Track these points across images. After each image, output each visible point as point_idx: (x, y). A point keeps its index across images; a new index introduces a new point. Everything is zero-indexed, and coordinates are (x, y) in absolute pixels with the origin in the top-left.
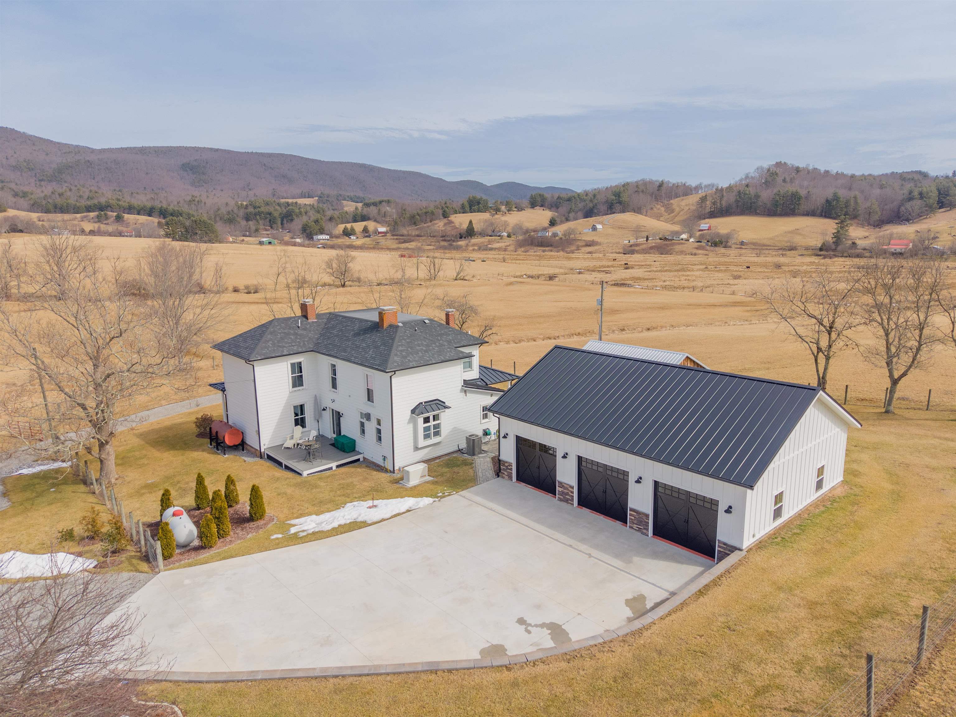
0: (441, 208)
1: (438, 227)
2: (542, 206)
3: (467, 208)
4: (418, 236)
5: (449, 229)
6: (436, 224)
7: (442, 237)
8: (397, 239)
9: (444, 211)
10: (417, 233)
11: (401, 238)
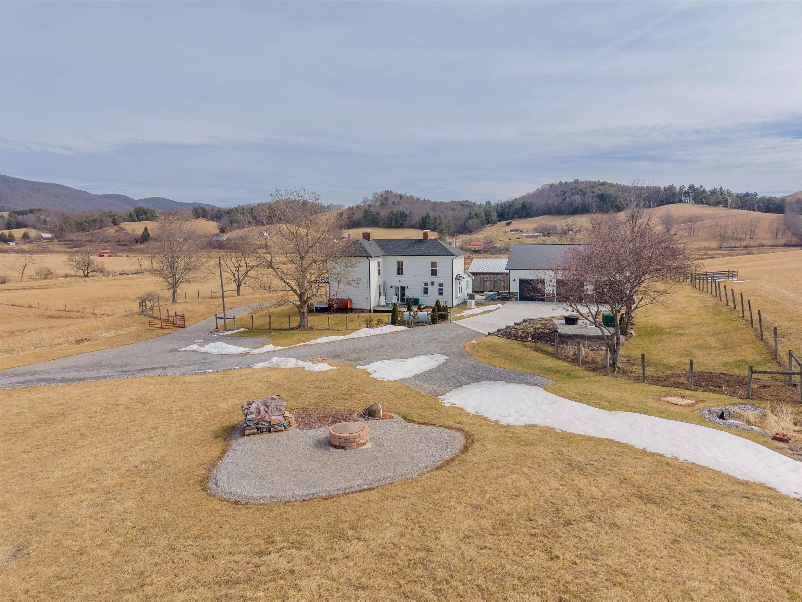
0: (108, 216)
1: (110, 233)
2: (204, 217)
3: (136, 218)
4: (89, 241)
5: (122, 234)
6: (106, 230)
7: (117, 242)
8: (65, 244)
9: (114, 219)
10: (87, 239)
11: (71, 243)
